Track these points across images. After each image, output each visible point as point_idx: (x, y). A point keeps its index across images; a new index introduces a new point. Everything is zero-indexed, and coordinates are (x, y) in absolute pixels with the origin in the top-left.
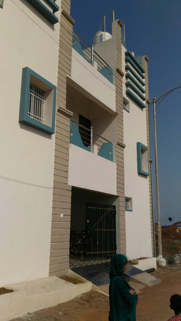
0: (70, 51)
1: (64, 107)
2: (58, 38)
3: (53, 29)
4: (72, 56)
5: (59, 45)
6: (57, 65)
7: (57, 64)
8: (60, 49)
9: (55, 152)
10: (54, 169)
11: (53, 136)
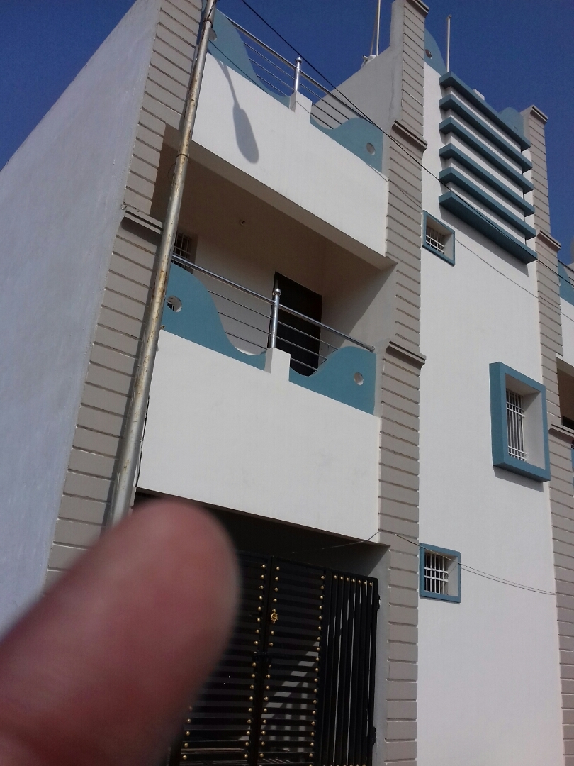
0: (557, 306)
1: (558, 422)
2: (534, 288)
3: (526, 272)
4: (562, 315)
5: (537, 300)
6: (539, 341)
7: (538, 338)
8: (540, 308)
9: (552, 517)
10: (553, 554)
11: (546, 484)
